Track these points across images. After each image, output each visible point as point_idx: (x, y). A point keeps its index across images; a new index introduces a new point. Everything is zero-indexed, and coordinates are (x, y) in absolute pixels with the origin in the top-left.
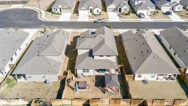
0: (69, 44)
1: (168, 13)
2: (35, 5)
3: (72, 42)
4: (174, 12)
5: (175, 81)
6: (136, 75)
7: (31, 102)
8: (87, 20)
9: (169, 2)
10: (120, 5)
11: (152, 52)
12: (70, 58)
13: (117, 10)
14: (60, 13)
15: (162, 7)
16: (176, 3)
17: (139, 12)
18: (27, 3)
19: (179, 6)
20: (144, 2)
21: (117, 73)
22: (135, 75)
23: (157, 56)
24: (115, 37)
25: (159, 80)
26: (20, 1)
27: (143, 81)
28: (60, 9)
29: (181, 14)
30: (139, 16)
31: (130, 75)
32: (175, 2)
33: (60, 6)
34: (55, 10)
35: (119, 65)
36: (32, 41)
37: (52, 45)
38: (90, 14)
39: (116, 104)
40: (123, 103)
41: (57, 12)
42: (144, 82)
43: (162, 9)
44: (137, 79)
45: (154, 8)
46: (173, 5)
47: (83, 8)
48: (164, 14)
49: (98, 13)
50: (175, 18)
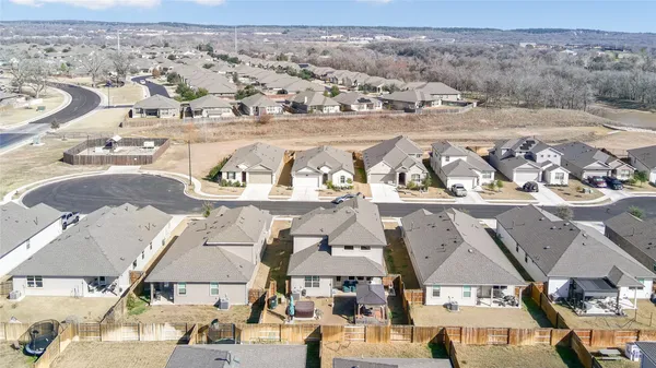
0: (270, 242)
1: (529, 188)
2: (173, 168)
3: (275, 240)
4: (548, 186)
5: (520, 307)
6: (429, 291)
7: (189, 333)
8: (314, 197)
9: (530, 162)
10: (401, 165)
11: (463, 241)
12: (272, 268)
13: (393, 179)
14: (241, 183)
15: (515, 175)
16: (551, 165)
17: (450, 183)
18: (151, 162)
19: (559, 170)
20: (464, 159)
21: (387, 294)
22: (425, 290)
23: (475, 250)
24: (386, 231)
25: (482, 305)
26: (135, 157)
27: (445, 306)
28: (244, 174)
29: (566, 190)
30: (453, 193)
31: (415, 291)
32: (549, 162)
33: (243, 167)
34: (231, 175)
35: (391, 275)
36: (176, 238)
37: (238, 223)
38: (324, 187)
39: (379, 340)
40: (395, 337)
41: (233, 181)
42: (449, 307)
43: (514, 180)
44: (430, 300)
45: (493, 174)
46: (544, 168)
47: (305, 170)
48: (519, 189)
49: (343, 185)
50: (545, 197)
